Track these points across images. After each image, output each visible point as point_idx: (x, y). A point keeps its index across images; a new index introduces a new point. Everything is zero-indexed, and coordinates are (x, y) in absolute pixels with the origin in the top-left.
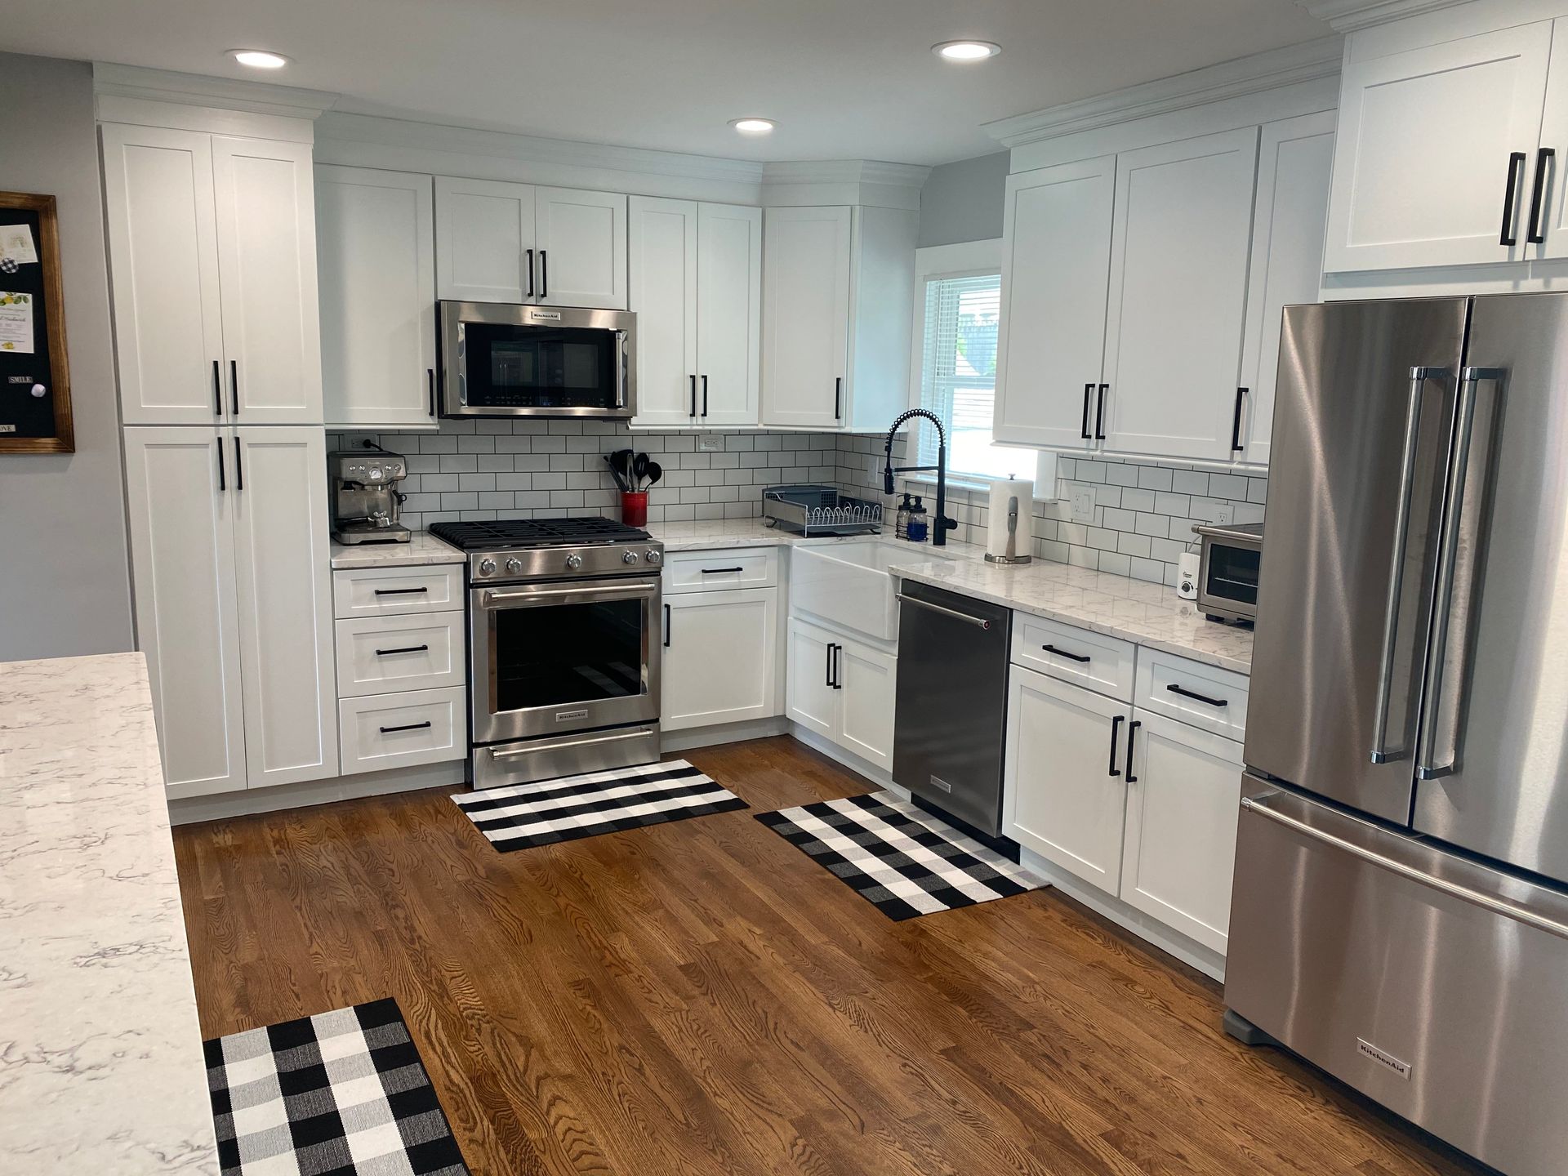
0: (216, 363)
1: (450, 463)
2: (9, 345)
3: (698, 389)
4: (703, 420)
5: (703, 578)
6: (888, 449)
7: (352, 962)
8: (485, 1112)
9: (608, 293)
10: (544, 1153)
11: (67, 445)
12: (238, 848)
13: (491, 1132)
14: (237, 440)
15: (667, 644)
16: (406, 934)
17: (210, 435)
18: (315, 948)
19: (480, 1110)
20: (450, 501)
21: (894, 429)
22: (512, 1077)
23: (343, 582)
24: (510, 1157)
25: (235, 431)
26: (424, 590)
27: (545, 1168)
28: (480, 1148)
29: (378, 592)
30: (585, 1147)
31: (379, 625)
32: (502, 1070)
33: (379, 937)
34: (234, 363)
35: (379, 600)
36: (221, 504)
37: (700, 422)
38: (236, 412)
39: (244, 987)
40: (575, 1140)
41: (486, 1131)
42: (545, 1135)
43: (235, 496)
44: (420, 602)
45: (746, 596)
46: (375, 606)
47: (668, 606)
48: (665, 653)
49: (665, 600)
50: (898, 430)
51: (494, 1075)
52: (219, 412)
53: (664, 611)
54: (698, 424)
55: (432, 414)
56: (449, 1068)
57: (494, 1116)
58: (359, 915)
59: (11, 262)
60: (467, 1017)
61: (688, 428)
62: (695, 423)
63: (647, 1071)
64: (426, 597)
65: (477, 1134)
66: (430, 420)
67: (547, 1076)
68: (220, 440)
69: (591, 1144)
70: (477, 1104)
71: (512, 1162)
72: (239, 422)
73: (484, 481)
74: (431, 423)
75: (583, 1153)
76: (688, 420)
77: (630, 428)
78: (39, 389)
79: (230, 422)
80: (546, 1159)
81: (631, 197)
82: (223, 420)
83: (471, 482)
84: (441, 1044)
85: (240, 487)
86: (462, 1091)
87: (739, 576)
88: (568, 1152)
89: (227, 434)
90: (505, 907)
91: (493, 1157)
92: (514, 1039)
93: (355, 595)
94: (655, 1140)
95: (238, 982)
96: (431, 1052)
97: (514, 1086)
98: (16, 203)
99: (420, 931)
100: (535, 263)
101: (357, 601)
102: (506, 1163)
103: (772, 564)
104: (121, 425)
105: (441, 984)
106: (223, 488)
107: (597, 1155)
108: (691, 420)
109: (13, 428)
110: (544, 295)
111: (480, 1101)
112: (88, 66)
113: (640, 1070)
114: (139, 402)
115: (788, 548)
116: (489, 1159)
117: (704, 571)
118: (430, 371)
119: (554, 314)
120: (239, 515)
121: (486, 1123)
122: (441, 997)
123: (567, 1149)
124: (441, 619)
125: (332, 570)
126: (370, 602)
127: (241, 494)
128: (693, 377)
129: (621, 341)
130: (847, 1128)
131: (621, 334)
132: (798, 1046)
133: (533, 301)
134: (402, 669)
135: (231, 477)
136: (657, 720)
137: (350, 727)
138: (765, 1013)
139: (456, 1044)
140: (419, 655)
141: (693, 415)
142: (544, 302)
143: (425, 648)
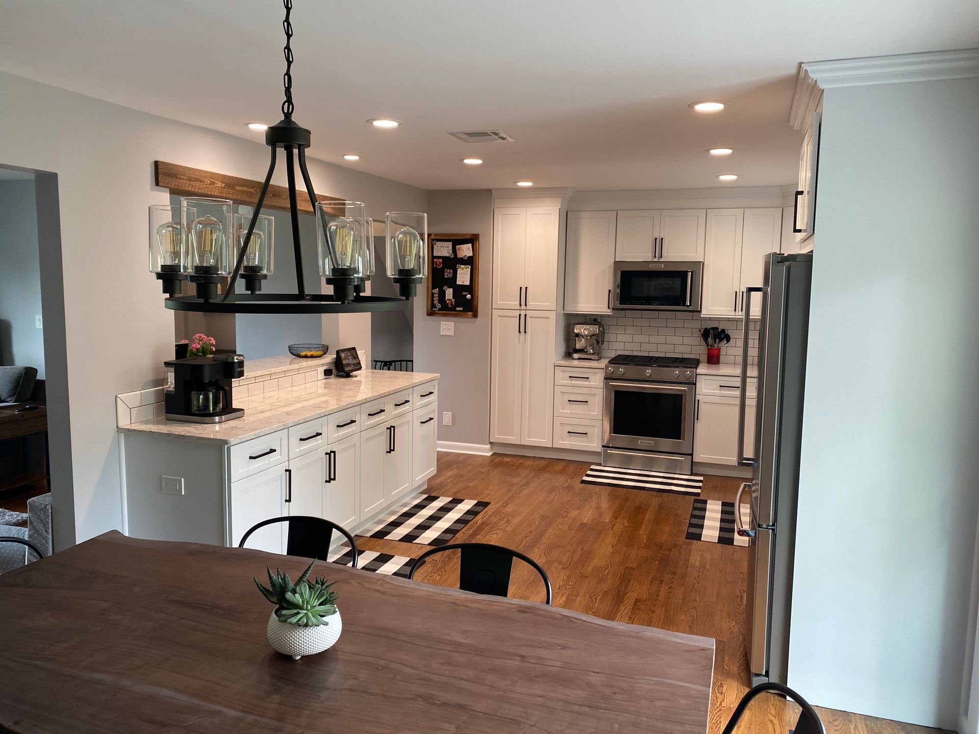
0: (521, 288)
1: (630, 330)
2: (463, 282)
3: (739, 299)
4: (742, 313)
5: (720, 389)
7: (494, 493)
9: (695, 254)
11: (475, 315)
14: (526, 315)
15: (698, 419)
16: (518, 492)
17: (518, 313)
18: (490, 488)
19: (474, 529)
20: (628, 346)
23: (558, 371)
25: (525, 312)
26: (588, 378)
28: (463, 534)
29: (570, 377)
31: (570, 390)
32: (492, 524)
33: (510, 490)
34: (526, 288)
35: (571, 380)
36: (519, 337)
37: (740, 314)
38: (526, 305)
43: (524, 336)
44: (586, 383)
46: (569, 382)
47: (698, 400)
48: (697, 423)
49: (698, 397)
51: (489, 525)
52: (520, 305)
53: (696, 403)
55: (610, 308)
56: (482, 519)
59: (466, 256)
60: (502, 512)
61: (734, 317)
62: (737, 314)
64: (589, 382)
65: (467, 532)
66: (608, 310)
68: (520, 315)
70: (476, 527)
72: (526, 309)
73: (644, 338)
74: (609, 312)
76: (733, 313)
77: (702, 316)
78: (469, 296)
79: (524, 309)
81: (708, 210)
82: (521, 308)
83: (638, 338)
84: (487, 514)
85: (525, 332)
89: (523, 313)
90: (556, 494)
92: (506, 520)
93: (562, 377)
96: (482, 515)
98: (468, 237)
99: (522, 493)
100: (658, 244)
101: (563, 379)
104: (492, 309)
106: (520, 332)
108: (735, 313)
109: (462, 309)
110: (661, 257)
111: (478, 526)
112: (490, 191)
114: (498, 302)
117: (721, 386)
118: (610, 291)
119: (660, 265)
120: (525, 343)
121: (472, 531)
122: (503, 507)
124: (594, 391)
125: (555, 366)
126: (567, 380)
127: (526, 335)
128: (736, 292)
129: (690, 276)
130: (560, 567)
131: (690, 273)
132: (582, 549)
133: (656, 260)
134: (578, 409)
135: (522, 328)
136: (692, 455)
137: (558, 429)
138: (588, 540)
139: (490, 516)
140: (584, 405)
141: (735, 310)
142: (662, 260)
143: (587, 402)
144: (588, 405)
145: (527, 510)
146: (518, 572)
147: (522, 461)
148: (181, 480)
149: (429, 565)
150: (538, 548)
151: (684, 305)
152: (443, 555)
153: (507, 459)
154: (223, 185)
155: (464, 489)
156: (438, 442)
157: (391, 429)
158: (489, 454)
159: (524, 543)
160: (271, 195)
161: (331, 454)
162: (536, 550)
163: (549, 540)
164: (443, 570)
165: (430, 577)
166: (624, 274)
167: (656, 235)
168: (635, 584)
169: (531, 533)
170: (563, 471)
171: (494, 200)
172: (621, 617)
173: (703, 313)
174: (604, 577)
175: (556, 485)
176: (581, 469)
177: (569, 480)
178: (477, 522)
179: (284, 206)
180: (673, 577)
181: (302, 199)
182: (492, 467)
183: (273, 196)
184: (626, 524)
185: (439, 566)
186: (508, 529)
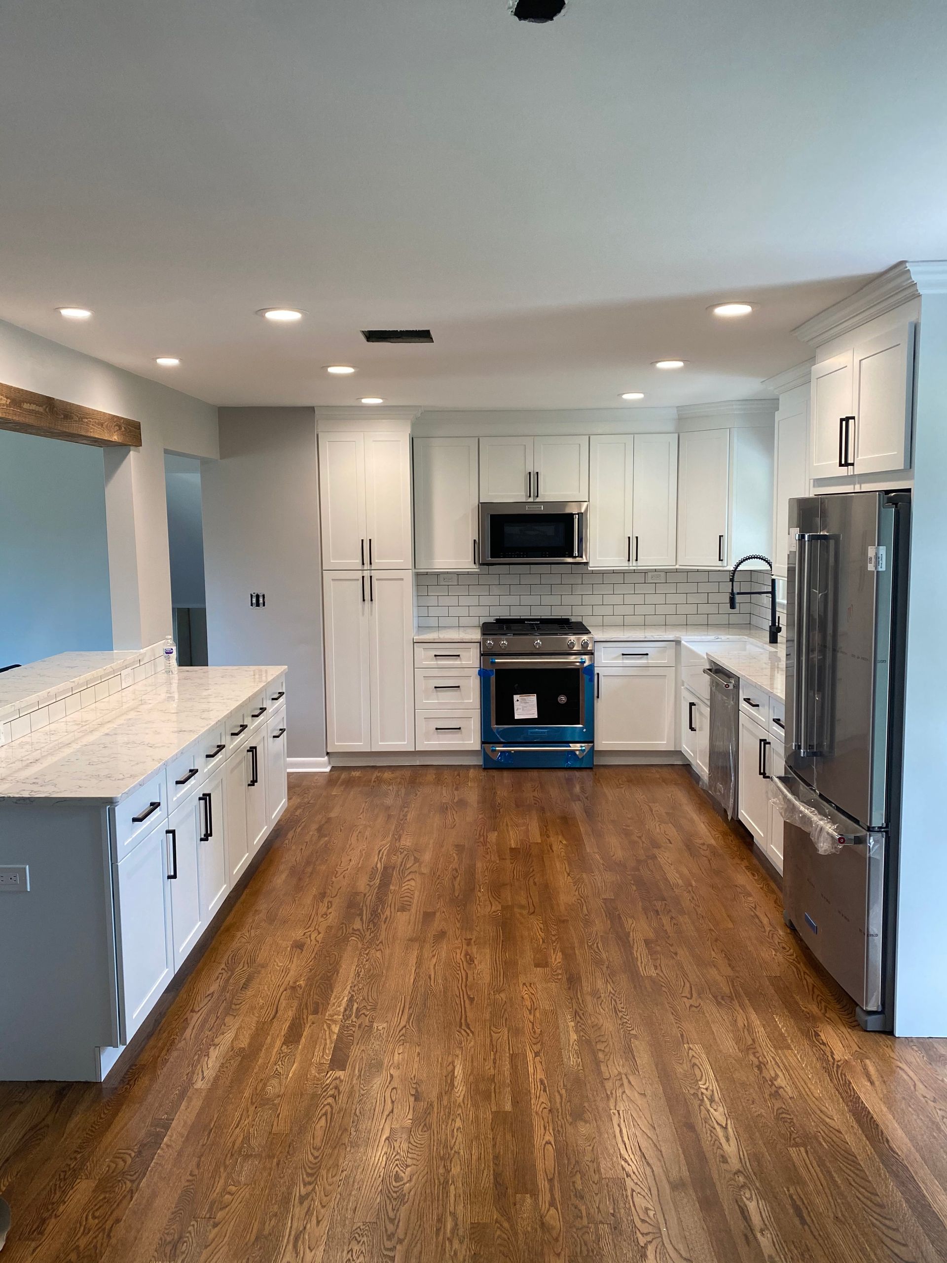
0: (362, 540)
1: (495, 590)
3: (633, 546)
4: (637, 563)
5: (623, 659)
6: (732, 580)
7: (371, 823)
9: (576, 492)
10: (392, 893)
12: (359, 777)
14: (371, 577)
15: (598, 697)
16: (401, 817)
17: (359, 575)
18: (361, 816)
21: (737, 568)
22: (401, 870)
23: (419, 649)
25: (370, 573)
26: (459, 656)
27: (388, 897)
29: (435, 656)
31: (436, 673)
32: (399, 867)
33: (389, 817)
34: (370, 540)
35: (436, 660)
36: (363, 608)
37: (634, 564)
38: (371, 563)
39: (323, 825)
40: (407, 892)
42: (397, 888)
43: (369, 604)
44: (457, 662)
45: (652, 672)
46: (434, 663)
47: (598, 674)
48: (598, 702)
49: (597, 670)
50: (740, 568)
51: (394, 868)
52: (363, 564)
53: (596, 677)
54: (633, 565)
55: (475, 563)
56: (379, 861)
58: (388, 808)
60: (401, 848)
61: (626, 568)
62: (631, 565)
63: (458, 879)
64: (461, 660)
65: (372, 883)
66: (474, 566)
67: (416, 872)
68: (363, 577)
71: (377, 893)
72: (372, 568)
73: (515, 600)
74: (474, 568)
76: (626, 564)
77: (589, 569)
79: (369, 568)
80: (390, 896)
81: (591, 437)
82: (365, 568)
83: (506, 600)
84: (382, 855)
85: (372, 600)
86: (378, 870)
87: (647, 659)
89: (367, 574)
90: (453, 815)
92: (413, 858)
93: (424, 656)
94: (438, 899)
95: (323, 822)
96: (376, 856)
97: (399, 873)
99: (408, 817)
100: (533, 480)
101: (426, 660)
103: (671, 652)
104: (322, 570)
105: (400, 837)
106: (364, 600)
108: (629, 563)
110: (537, 496)
111: (382, 874)
112: (312, 409)
113: (455, 878)
114: (330, 561)
115: (678, 642)
117: (623, 655)
118: (475, 541)
119: (540, 506)
120: (371, 614)
121: (378, 880)
122: (396, 840)
123: (402, 894)
124: (467, 672)
125: (414, 643)
126: (432, 660)
127: (372, 604)
128: (629, 538)
129: (577, 519)
130: (525, 912)
131: (577, 516)
132: (535, 884)
133: (531, 500)
134: (447, 697)
135: (367, 594)
136: (592, 742)
137: (422, 725)
138: (533, 870)
139: (388, 855)
140: (456, 691)
141: (629, 560)
142: (538, 500)
143: (459, 687)
144: (460, 691)
145: (431, 841)
146: (478, 929)
147: (376, 774)
148: (25, 869)
149: (353, 938)
150: (480, 891)
151: (571, 556)
152: (362, 919)
153: (356, 774)
154: (9, 401)
155: (326, 822)
156: (288, 759)
157: (253, 750)
158: (328, 769)
159: (456, 886)
160: (62, 416)
161: (206, 798)
162: (479, 894)
163: (486, 878)
164: (378, 942)
165: (367, 954)
166: (494, 518)
167: (530, 469)
168: (630, 921)
169: (457, 871)
170: (439, 781)
171: (317, 421)
172: (645, 967)
173: (591, 565)
174: (587, 917)
175: (444, 801)
176: (459, 775)
177: (456, 792)
178: (376, 867)
179: (76, 432)
180: (666, 904)
181: (95, 422)
182: (344, 786)
184: (564, 842)
185: (368, 937)
186: (425, 870)
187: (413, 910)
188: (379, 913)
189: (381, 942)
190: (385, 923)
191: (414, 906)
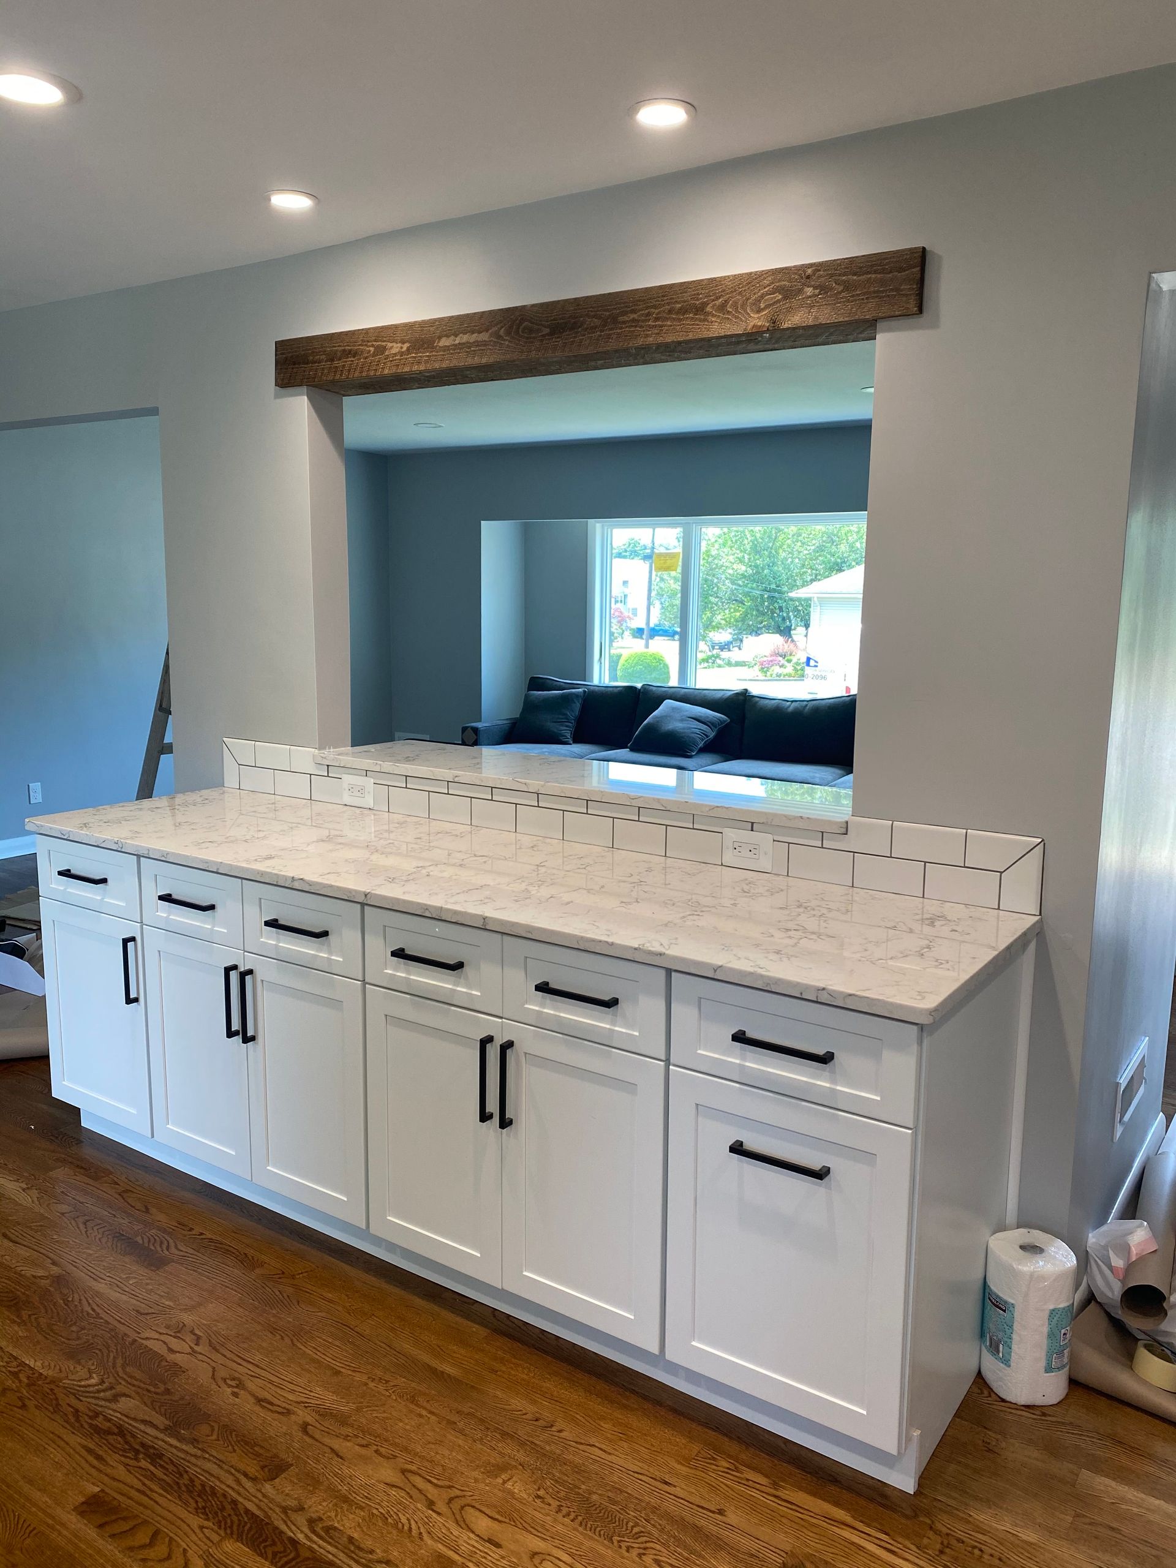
8: (311, 1549)
10: (202, 1528)
13: (283, 1527)
19: (322, 1551)
24: (239, 1506)
27: (189, 1509)
28: (284, 1504)
30: (151, 1553)
40: (169, 1557)
41: (293, 1528)
57: (296, 1550)
65: (301, 1520)
69: (144, 1560)
70: (330, 1556)
71: (234, 1502)
75: (151, 1544)
88: (171, 1538)
91: (260, 1501)
102: (240, 1499)
107: (131, 1549)
116: (264, 1496)
123: (174, 1543)
149: (93, 1381)
183: (552, 334)
187: (74, 1521)
188: (137, 1459)
189: (24, 1406)
190: (90, 1451)
191: (91, 1533)
